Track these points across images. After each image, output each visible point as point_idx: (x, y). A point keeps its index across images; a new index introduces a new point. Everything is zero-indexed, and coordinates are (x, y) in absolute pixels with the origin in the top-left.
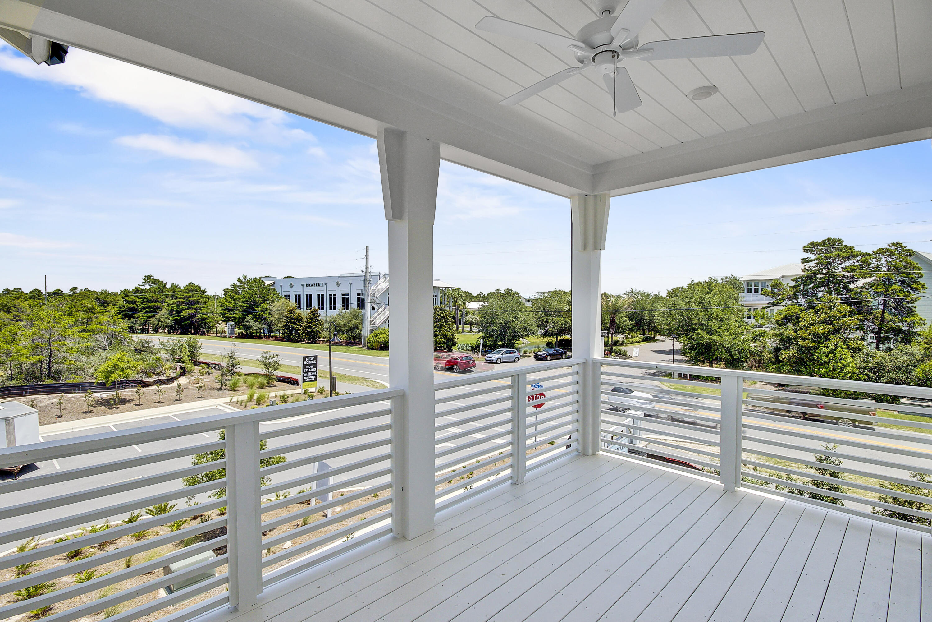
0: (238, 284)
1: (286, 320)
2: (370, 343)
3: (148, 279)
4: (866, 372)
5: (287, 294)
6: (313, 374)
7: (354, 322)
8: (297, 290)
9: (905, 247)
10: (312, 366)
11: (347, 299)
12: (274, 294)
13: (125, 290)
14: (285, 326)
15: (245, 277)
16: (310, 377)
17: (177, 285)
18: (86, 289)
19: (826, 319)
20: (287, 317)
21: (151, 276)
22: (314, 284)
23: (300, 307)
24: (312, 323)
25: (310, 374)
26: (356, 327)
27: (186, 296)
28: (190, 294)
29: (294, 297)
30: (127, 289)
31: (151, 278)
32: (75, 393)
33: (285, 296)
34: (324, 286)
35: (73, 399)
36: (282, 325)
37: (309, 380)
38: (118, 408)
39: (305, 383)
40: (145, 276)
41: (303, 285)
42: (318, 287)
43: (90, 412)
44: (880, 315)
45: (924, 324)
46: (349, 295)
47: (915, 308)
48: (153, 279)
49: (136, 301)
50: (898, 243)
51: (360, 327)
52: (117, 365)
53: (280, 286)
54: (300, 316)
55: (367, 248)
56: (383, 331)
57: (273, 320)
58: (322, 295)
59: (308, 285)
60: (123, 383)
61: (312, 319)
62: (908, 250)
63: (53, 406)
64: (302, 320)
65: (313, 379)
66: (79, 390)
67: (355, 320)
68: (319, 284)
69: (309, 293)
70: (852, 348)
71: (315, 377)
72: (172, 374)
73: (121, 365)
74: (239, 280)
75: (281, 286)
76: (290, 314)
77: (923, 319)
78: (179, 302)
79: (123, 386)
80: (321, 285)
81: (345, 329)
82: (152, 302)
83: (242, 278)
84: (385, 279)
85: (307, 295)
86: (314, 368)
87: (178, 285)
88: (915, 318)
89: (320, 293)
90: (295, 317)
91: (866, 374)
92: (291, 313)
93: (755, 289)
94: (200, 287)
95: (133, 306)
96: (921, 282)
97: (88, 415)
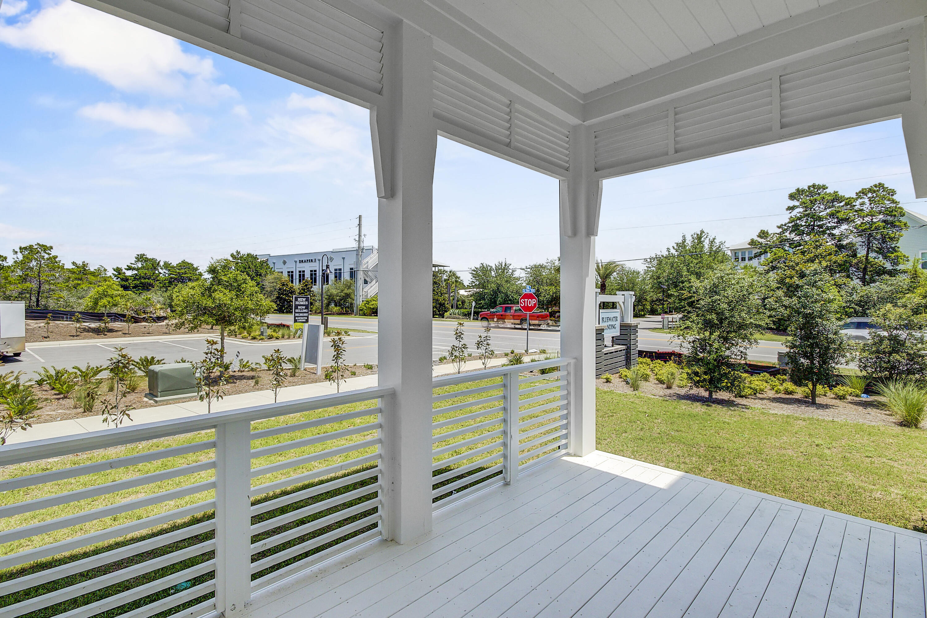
0: (231, 259)
1: (279, 292)
2: (362, 310)
3: (141, 258)
4: (853, 305)
6: (305, 315)
7: (346, 291)
8: (290, 266)
9: (887, 188)
10: (304, 307)
11: (340, 274)
12: (267, 269)
13: (117, 267)
14: (278, 298)
15: (238, 253)
16: (301, 318)
17: (169, 263)
19: (812, 258)
21: (144, 255)
22: (307, 260)
23: (292, 282)
24: (304, 294)
25: (301, 315)
26: (348, 296)
27: (179, 273)
28: (183, 271)
30: (119, 267)
31: (144, 257)
32: (63, 321)
34: (317, 261)
35: (61, 325)
37: (300, 321)
38: (106, 335)
39: (296, 323)
40: (138, 255)
41: (296, 262)
42: (311, 263)
43: (78, 336)
44: (864, 259)
45: (908, 261)
46: (342, 270)
47: (898, 248)
48: (146, 258)
49: (128, 279)
50: (880, 184)
51: (352, 296)
52: (107, 292)
54: (292, 288)
55: (360, 217)
58: (315, 271)
59: (301, 262)
60: (112, 316)
61: (304, 290)
62: (890, 190)
63: (40, 329)
64: (294, 292)
65: (304, 321)
66: (67, 318)
67: (348, 289)
68: (312, 260)
69: (302, 270)
70: (838, 285)
71: (306, 318)
72: (162, 314)
73: (110, 292)
74: (232, 255)
75: (274, 263)
76: (282, 286)
77: (906, 256)
78: (171, 278)
79: (112, 319)
80: (314, 261)
81: (338, 298)
82: (145, 279)
83: (235, 254)
85: (300, 272)
86: (305, 309)
87: (171, 263)
88: (899, 254)
89: (313, 269)
90: (287, 289)
91: (852, 308)
92: (284, 285)
93: (742, 258)
94: (192, 265)
95: (125, 283)
96: (903, 221)
97: (75, 338)
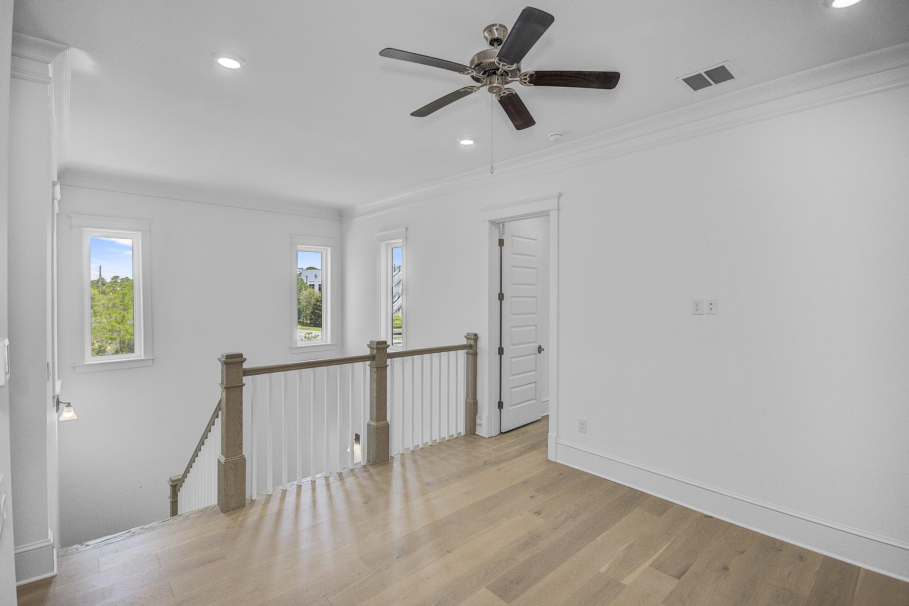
5: (312, 283)
18: (126, 278)
20: (315, 305)
29: (318, 287)
33: (310, 285)
36: (309, 312)
53: (306, 276)
56: (397, 318)
57: (301, 307)
84: (399, 271)
